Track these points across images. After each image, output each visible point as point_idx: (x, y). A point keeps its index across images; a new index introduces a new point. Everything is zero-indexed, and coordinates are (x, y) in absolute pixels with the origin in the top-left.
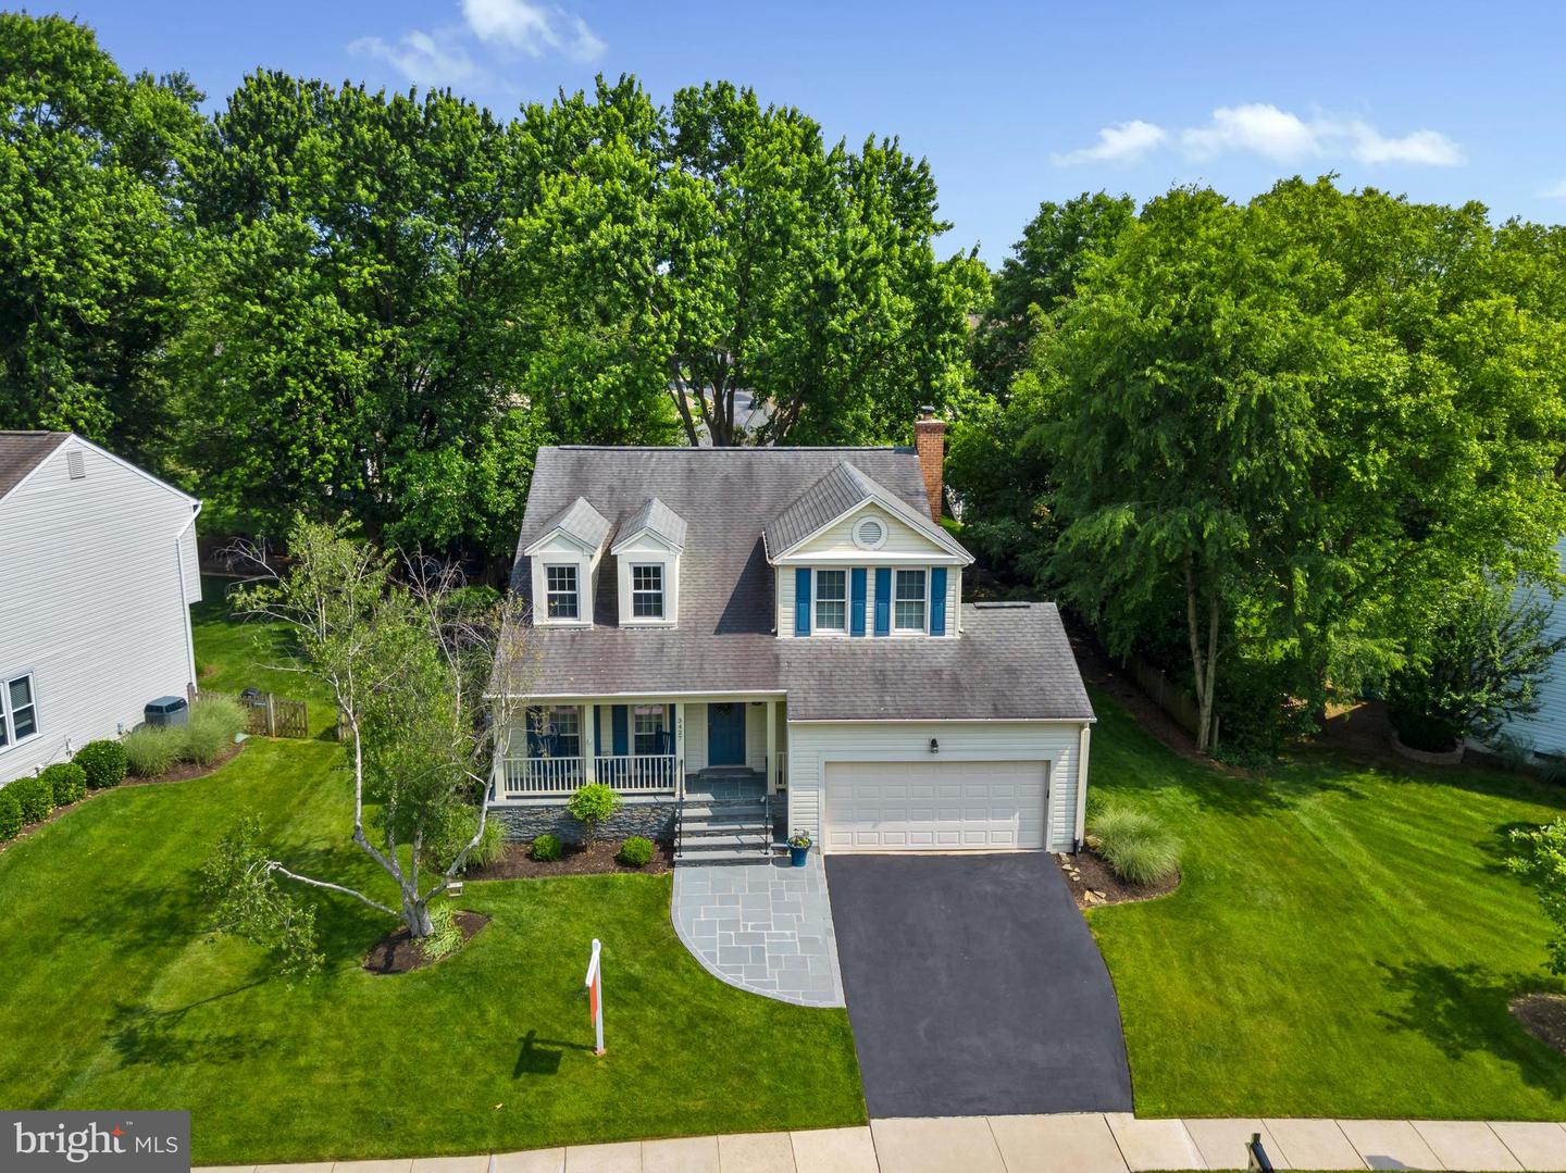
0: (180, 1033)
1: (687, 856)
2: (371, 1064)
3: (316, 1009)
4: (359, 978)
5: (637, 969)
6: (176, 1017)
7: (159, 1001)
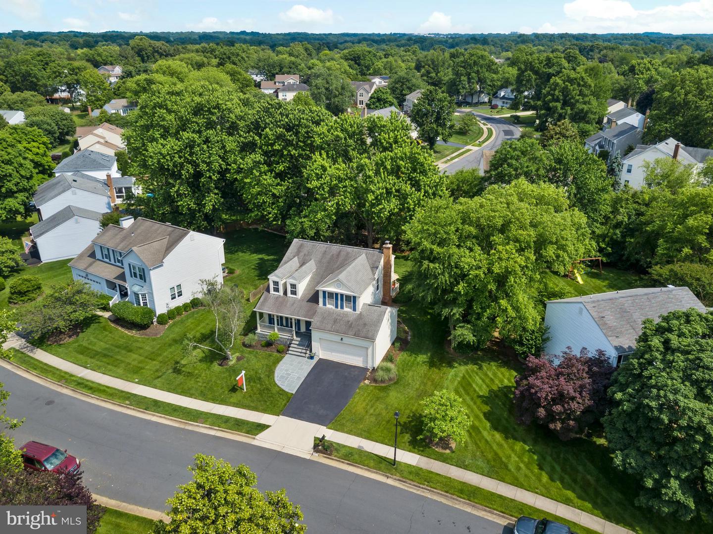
0: (183, 369)
1: (290, 352)
2: (208, 383)
3: (205, 370)
4: (216, 367)
5: (262, 376)
6: (184, 366)
7: (183, 362)
